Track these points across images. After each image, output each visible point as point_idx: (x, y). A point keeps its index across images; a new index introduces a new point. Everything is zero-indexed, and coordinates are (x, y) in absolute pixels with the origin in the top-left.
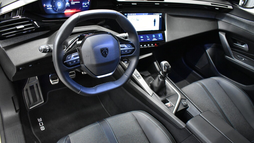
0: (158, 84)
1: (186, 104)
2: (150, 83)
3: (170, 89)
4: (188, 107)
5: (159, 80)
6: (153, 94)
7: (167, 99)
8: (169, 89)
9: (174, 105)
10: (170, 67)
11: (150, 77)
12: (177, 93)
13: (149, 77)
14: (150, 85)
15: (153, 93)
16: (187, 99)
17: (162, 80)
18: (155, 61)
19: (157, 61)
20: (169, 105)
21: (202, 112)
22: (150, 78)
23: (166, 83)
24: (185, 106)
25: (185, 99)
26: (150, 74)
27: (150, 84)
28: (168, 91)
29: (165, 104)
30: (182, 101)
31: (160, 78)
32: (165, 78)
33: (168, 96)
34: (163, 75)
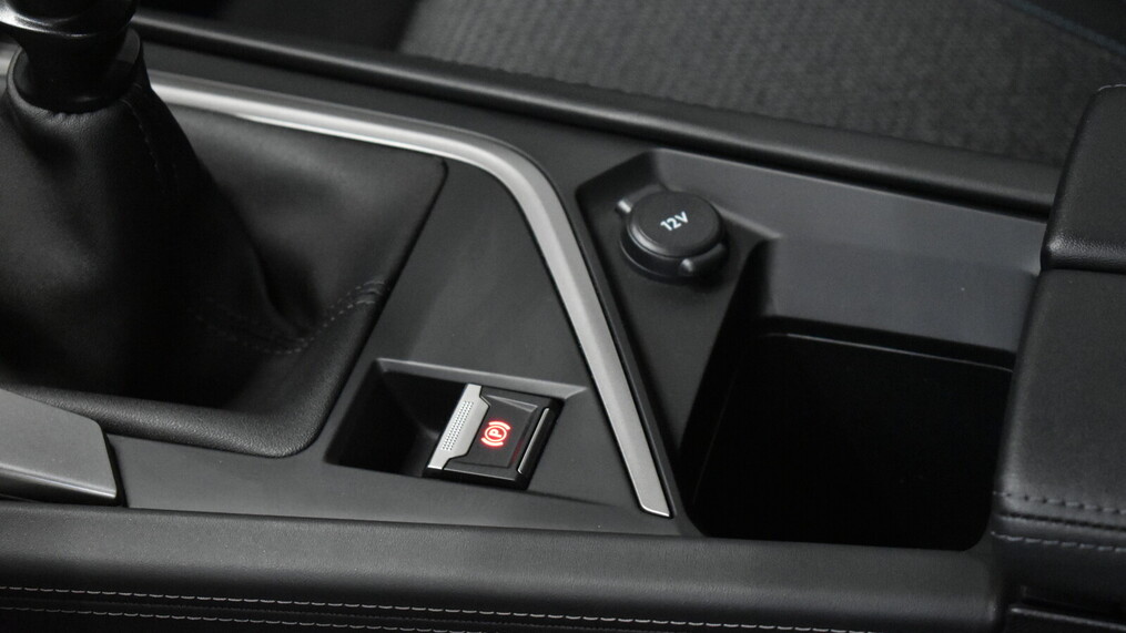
0: (75, 223)
1: (709, 230)
3: (306, 161)
4: (762, 251)
5: (47, 151)
6: (125, 445)
7: (385, 362)
8: (286, 189)
9: (564, 390)
12: (445, 163)
15: (109, 428)
16: (664, 154)
20: (497, 434)
21: (1047, 198)
23: (181, 118)
24: (706, 279)
25: (635, 174)
29: (436, 463)
30: (615, 218)
31: (45, 108)
32: (121, 56)
33: (355, 296)
34: (60, 20)
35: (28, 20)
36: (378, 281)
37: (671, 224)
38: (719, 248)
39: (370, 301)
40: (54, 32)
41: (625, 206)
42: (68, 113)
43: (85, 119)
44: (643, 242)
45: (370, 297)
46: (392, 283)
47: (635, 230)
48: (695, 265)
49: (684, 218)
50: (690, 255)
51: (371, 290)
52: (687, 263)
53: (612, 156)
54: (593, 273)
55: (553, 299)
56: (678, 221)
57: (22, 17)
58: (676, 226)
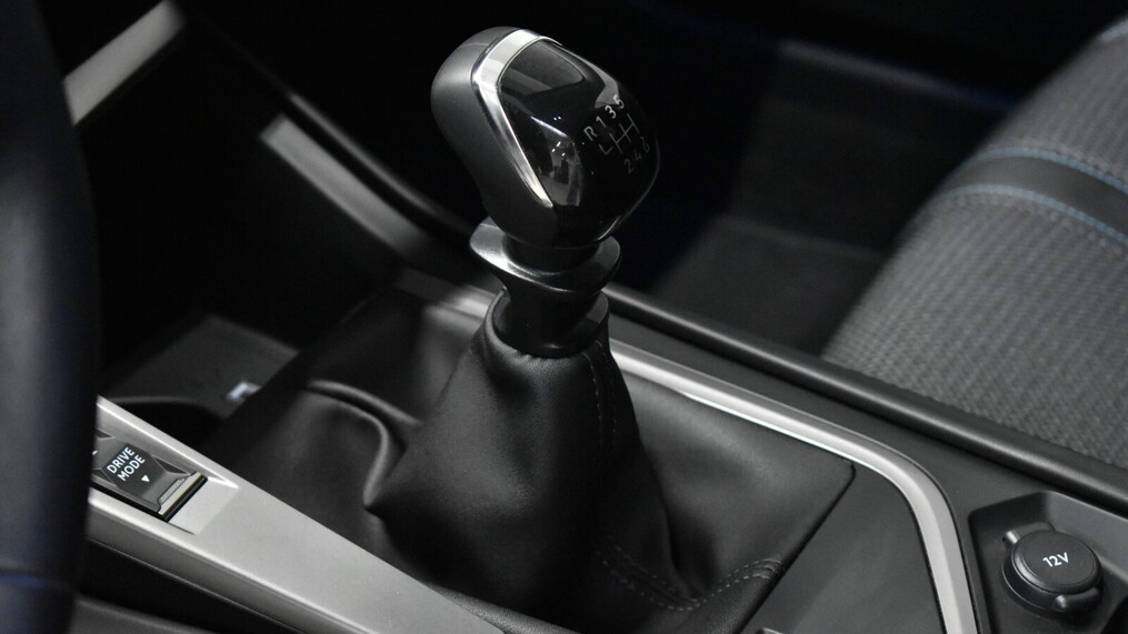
0: (519, 455)
1: (1087, 573)
2: (370, 491)
5: (506, 385)
7: (770, 632)
8: (704, 463)
10: (611, 95)
11: (323, 397)
12: (853, 467)
13: (314, 404)
14: (374, 523)
16: (1056, 498)
17: (565, 363)
18: (266, 120)
19: (299, 102)
22: (336, 417)
23: (632, 387)
25: (1027, 510)
26: (287, 353)
27: (375, 509)
28: (699, 499)
30: (1003, 547)
31: (514, 347)
32: (590, 315)
33: (752, 569)
34: (548, 274)
35: (518, 267)
36: (776, 560)
37: (1053, 561)
38: (1093, 592)
39: (765, 576)
40: (539, 283)
41: (1012, 537)
42: (535, 356)
43: (548, 364)
44: (1024, 571)
45: (765, 572)
46: (788, 563)
47: (1018, 560)
48: (1070, 603)
49: (1066, 559)
50: (1065, 592)
51: (767, 566)
52: (1061, 599)
53: (1008, 490)
54: (974, 592)
55: (932, 607)
56: (1059, 560)
57: (514, 265)
58: (1057, 564)
